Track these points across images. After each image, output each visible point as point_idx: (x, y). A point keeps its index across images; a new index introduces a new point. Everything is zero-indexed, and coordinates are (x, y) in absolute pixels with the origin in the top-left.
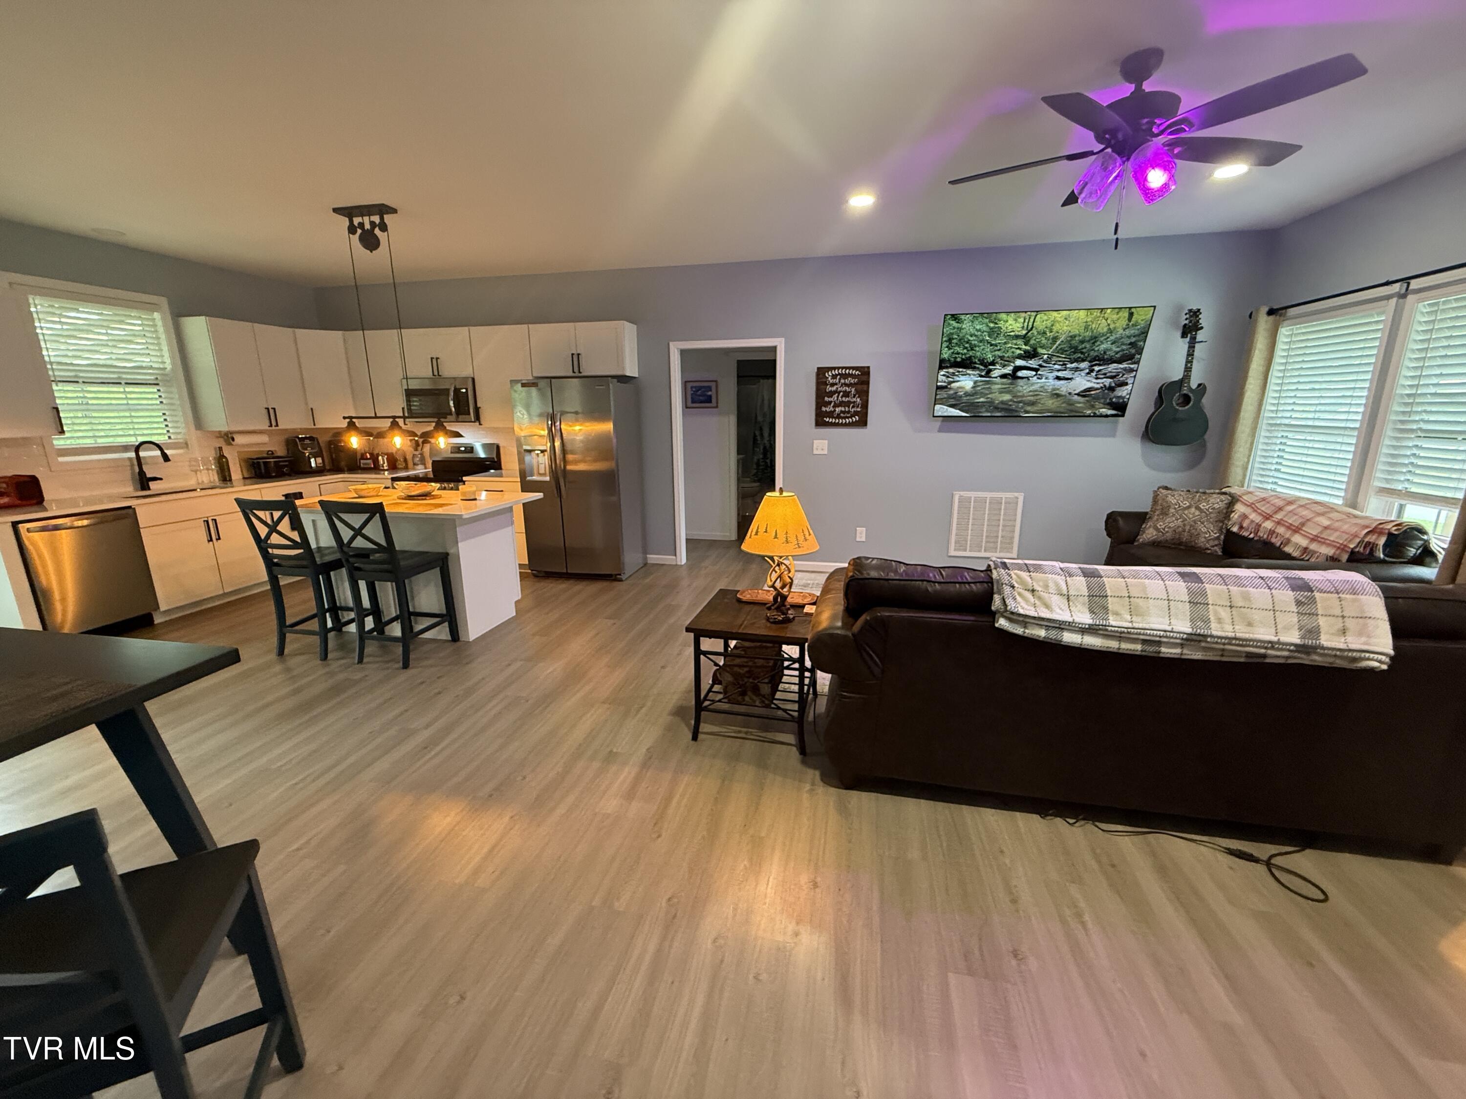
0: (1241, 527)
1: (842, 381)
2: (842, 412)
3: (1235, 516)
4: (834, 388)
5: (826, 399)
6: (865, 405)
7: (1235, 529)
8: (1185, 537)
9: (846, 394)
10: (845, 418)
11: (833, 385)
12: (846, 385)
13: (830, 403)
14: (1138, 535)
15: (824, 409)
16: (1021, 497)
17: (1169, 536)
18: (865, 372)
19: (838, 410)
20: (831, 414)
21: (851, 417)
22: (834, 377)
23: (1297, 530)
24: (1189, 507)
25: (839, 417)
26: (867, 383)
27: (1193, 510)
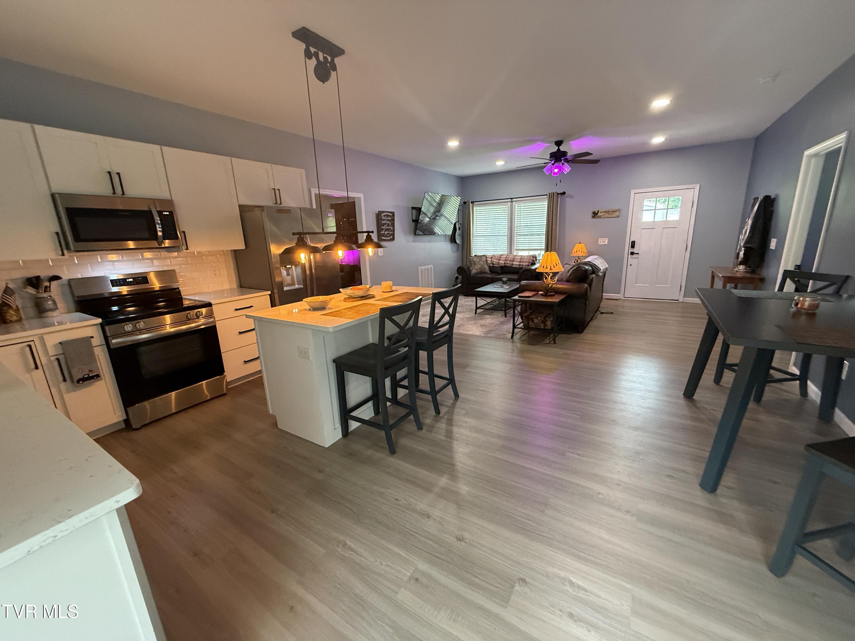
0: (493, 264)
1: (387, 218)
2: (388, 234)
3: (489, 262)
4: (384, 222)
5: (382, 227)
6: (394, 231)
7: (491, 265)
8: (483, 270)
9: (388, 224)
10: (388, 237)
11: (384, 220)
12: (388, 220)
13: (383, 229)
14: (470, 272)
15: (382, 232)
16: (432, 266)
17: (479, 270)
18: (393, 214)
19: (386, 232)
20: (383, 235)
21: (390, 236)
22: (384, 216)
23: (513, 261)
24: (480, 261)
25: (386, 237)
26: (394, 220)
27: (481, 261)
